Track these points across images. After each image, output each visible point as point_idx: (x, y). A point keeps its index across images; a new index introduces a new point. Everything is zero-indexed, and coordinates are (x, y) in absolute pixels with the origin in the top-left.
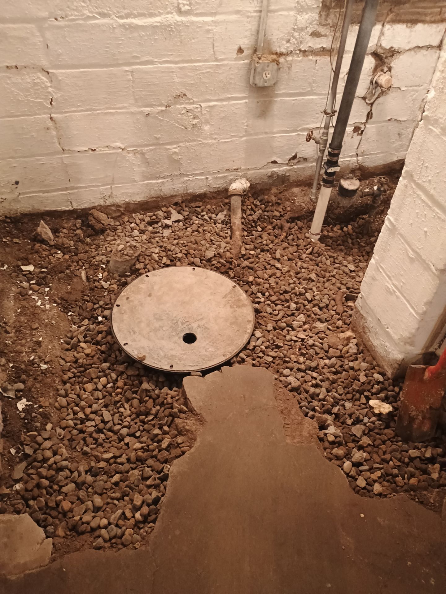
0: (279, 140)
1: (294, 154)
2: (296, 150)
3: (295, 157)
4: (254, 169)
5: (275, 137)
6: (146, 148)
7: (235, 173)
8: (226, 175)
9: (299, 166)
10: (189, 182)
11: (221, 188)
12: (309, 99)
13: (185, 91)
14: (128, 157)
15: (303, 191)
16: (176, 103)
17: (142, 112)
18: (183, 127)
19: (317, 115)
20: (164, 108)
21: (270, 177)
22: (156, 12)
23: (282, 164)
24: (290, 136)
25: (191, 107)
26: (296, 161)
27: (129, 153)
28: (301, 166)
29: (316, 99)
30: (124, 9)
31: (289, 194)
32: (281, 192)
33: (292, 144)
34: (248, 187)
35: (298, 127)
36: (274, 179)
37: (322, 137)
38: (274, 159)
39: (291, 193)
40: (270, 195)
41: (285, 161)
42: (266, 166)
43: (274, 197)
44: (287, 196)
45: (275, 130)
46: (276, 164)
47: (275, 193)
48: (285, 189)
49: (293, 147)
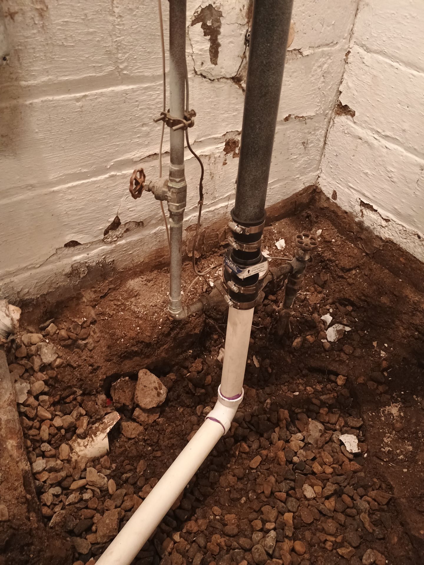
0: (70, 197)
1: (112, 219)
2: (116, 210)
3: (116, 224)
4: (26, 269)
5: (54, 192)
9: (129, 239)
12: (116, 94)
15: (149, 281)
19: (144, 128)
21: (69, 275)
23: (92, 243)
24: (95, 182)
26: (120, 231)
28: (134, 238)
29: (133, 90)
31: (122, 295)
32: (106, 295)
33: (102, 200)
34: (16, 322)
35: (108, 161)
36: (82, 276)
37: (170, 185)
38: (68, 239)
39: (126, 291)
40: (82, 306)
41: (96, 237)
42: (55, 257)
43: (91, 308)
44: (118, 300)
45: (52, 177)
46: (78, 247)
47: (91, 301)
48: (112, 286)
49: (106, 204)
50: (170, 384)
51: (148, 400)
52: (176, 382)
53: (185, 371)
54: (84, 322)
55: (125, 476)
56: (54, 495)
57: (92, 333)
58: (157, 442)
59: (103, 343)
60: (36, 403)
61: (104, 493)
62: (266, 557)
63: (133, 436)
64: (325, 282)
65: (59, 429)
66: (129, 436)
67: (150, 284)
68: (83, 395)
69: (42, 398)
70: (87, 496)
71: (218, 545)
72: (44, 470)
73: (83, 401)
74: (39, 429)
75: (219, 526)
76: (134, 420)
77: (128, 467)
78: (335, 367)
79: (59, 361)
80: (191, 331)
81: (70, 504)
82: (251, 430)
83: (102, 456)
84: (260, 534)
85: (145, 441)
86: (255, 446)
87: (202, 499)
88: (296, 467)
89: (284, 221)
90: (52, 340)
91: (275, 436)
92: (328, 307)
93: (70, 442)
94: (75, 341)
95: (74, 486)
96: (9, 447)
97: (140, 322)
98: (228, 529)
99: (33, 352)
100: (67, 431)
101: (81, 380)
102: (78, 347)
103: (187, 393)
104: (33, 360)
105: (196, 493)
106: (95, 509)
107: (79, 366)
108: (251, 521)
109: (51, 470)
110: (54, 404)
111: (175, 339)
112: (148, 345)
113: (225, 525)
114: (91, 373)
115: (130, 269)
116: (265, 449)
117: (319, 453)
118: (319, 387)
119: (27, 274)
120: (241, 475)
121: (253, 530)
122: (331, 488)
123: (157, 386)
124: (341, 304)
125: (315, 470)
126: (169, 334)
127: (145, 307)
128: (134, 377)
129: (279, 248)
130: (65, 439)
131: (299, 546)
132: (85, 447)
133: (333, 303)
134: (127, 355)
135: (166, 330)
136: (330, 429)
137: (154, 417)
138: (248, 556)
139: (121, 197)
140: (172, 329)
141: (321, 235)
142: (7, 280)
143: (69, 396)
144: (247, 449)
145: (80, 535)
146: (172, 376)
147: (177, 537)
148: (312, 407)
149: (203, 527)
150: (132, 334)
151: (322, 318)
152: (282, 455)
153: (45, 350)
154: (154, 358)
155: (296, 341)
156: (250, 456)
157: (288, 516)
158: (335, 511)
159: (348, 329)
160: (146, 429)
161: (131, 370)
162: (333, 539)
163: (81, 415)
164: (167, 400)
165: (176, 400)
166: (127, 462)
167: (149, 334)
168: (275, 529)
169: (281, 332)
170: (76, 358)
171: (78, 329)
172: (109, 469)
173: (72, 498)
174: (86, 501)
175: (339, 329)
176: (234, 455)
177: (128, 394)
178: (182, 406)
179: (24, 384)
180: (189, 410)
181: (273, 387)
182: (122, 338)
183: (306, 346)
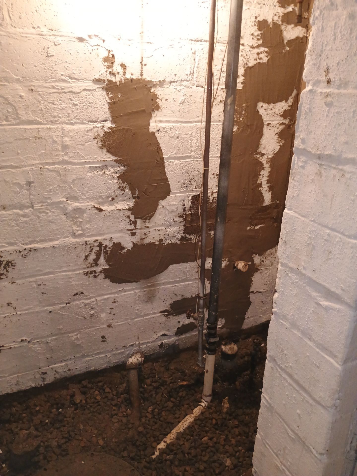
2: (181, 323)
6: (50, 339)
7: (131, 348)
8: (123, 351)
10: (91, 361)
11: (120, 362)
12: (186, 285)
13: (82, 290)
14: (34, 348)
16: (75, 300)
17: (45, 311)
18: (82, 318)
20: (64, 305)
22: (55, 237)
23: (171, 335)
25: (88, 301)
27: (34, 344)
28: (187, 335)
29: (191, 283)
30: (29, 238)
33: (177, 319)
34: (142, 361)
37: (199, 315)
38: (163, 333)
41: (173, 333)
42: (157, 340)
46: (166, 336)
119: (147, 345)
142: (140, 347)
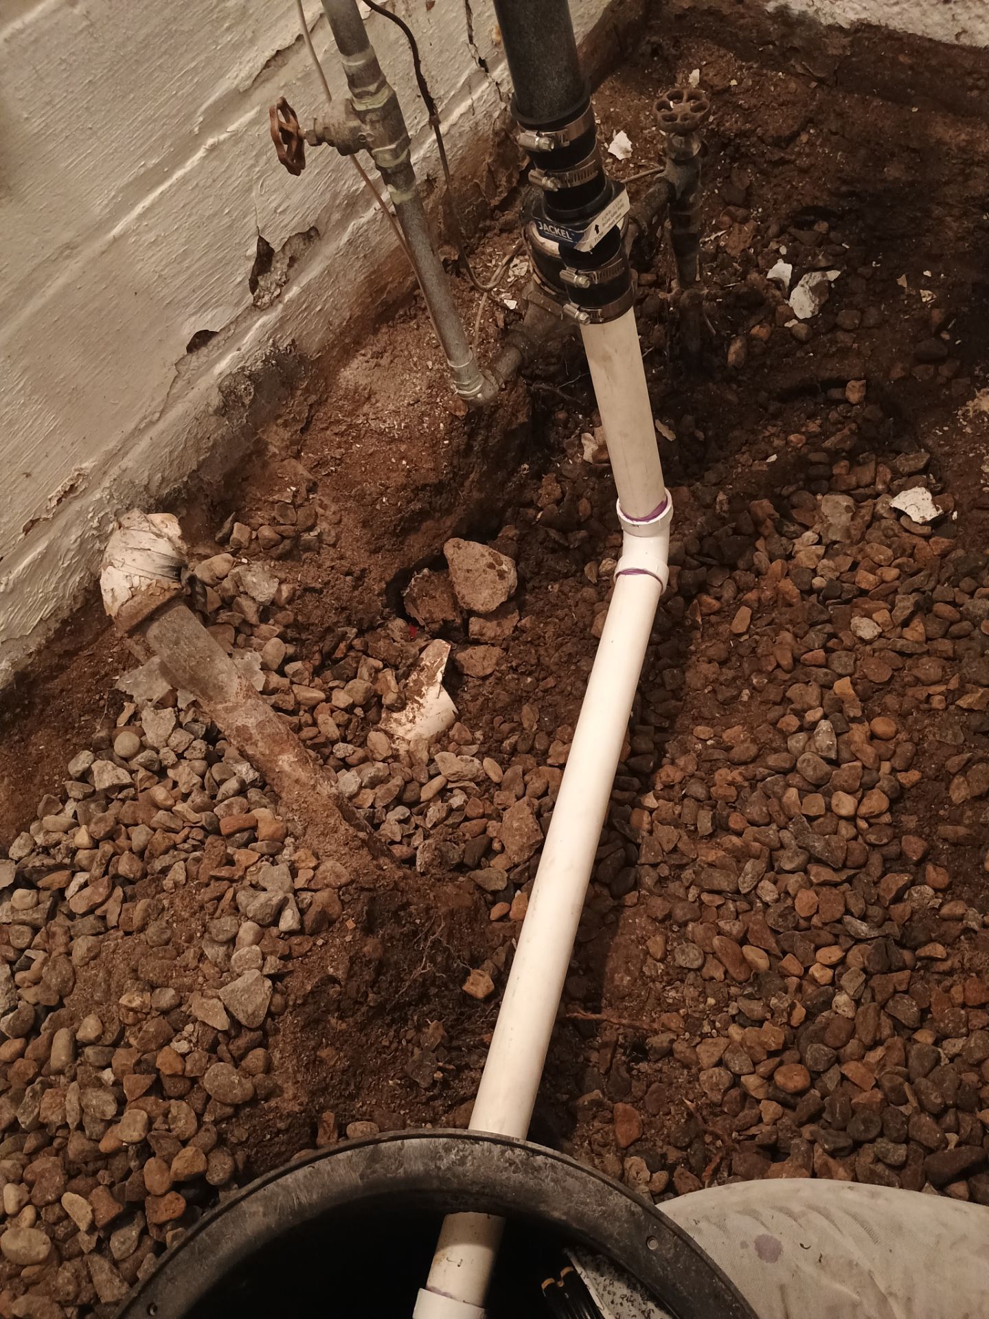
0: (151, 237)
1: (253, 250)
2: (251, 223)
3: (265, 257)
4: (138, 432)
5: (115, 239)
7: (76, 506)
8: (41, 548)
15: (378, 355)
21: (223, 411)
23: (236, 321)
24: (184, 180)
26: (279, 267)
28: (313, 271)
31: (340, 408)
32: (309, 422)
33: (215, 215)
34: (179, 543)
35: (189, 117)
36: (247, 401)
37: (360, 107)
38: (188, 332)
39: (345, 397)
40: (275, 465)
41: (238, 304)
42: (180, 383)
43: (293, 462)
44: (338, 422)
45: (98, 207)
46: (214, 341)
47: (287, 447)
48: (313, 398)
49: (227, 220)
50: (513, 547)
51: (486, 593)
52: (521, 539)
53: (531, 512)
54: (295, 495)
55: (506, 744)
56: (400, 822)
57: (320, 511)
58: (539, 664)
59: (348, 521)
60: (286, 681)
61: (485, 785)
62: (827, 768)
63: (489, 671)
64: (749, 191)
65: (349, 709)
66: (481, 674)
67: (384, 361)
68: (360, 633)
69: (291, 668)
70: (457, 800)
71: (731, 784)
72: (361, 787)
73: (366, 644)
74: (315, 724)
75: (718, 754)
76: (477, 643)
77: (506, 727)
78: (832, 369)
79: (286, 590)
80: (510, 423)
81: (435, 826)
82: (710, 567)
83: (450, 727)
84: (802, 736)
85: (514, 670)
86: (728, 592)
87: (667, 724)
88: (824, 596)
89: (605, 88)
90: (252, 556)
91: (761, 557)
92: (773, 246)
93: (382, 726)
94: (296, 538)
95: (427, 793)
96: (287, 768)
97: (403, 448)
98: (736, 753)
99: (232, 592)
100: (366, 707)
101: (344, 609)
102: (308, 548)
103: (553, 551)
104: (239, 605)
105: (653, 719)
106: (483, 816)
107: (327, 583)
108: (774, 724)
109: (374, 783)
110: (317, 672)
111: (484, 452)
112: (439, 488)
113: (728, 749)
114: (355, 588)
115: (333, 346)
116: (750, 589)
117: (861, 550)
118: (813, 427)
119: (144, 443)
120: (724, 655)
121: (785, 736)
122: (905, 604)
123: (491, 560)
124: (800, 226)
125: (864, 586)
126: (469, 448)
127: (397, 413)
128: (439, 564)
129: (620, 156)
130: (368, 723)
131: (882, 726)
132: (412, 721)
133: (782, 231)
134: (407, 527)
135: (460, 441)
136: (867, 497)
137: (512, 621)
138: (794, 779)
139: (250, 190)
140: (471, 435)
141: (702, 83)
142: (115, 472)
143: (336, 646)
144: (716, 605)
145: (478, 866)
146: (510, 531)
147: (650, 801)
148: (813, 471)
149: (691, 768)
150: (398, 479)
151: (770, 276)
152: (788, 586)
153: (250, 578)
154: (460, 512)
155: (733, 349)
156: (727, 614)
157: (843, 686)
158: (928, 639)
159: (833, 275)
160: (506, 650)
161: (426, 551)
162: (943, 688)
163: (378, 671)
164: (522, 580)
165: (538, 574)
166: (498, 719)
167: (430, 465)
168: (825, 717)
169: (694, 345)
170: (313, 571)
171: (291, 513)
172: (473, 743)
173: (435, 812)
174: (460, 809)
175: (813, 283)
176: (695, 626)
177: (442, 598)
178: (555, 580)
179: (248, 656)
180: (571, 581)
181: (720, 466)
182: (382, 495)
183: (757, 350)
